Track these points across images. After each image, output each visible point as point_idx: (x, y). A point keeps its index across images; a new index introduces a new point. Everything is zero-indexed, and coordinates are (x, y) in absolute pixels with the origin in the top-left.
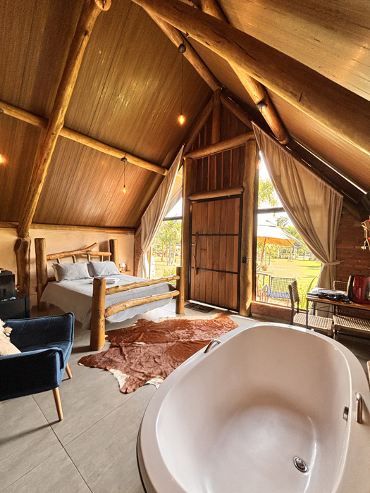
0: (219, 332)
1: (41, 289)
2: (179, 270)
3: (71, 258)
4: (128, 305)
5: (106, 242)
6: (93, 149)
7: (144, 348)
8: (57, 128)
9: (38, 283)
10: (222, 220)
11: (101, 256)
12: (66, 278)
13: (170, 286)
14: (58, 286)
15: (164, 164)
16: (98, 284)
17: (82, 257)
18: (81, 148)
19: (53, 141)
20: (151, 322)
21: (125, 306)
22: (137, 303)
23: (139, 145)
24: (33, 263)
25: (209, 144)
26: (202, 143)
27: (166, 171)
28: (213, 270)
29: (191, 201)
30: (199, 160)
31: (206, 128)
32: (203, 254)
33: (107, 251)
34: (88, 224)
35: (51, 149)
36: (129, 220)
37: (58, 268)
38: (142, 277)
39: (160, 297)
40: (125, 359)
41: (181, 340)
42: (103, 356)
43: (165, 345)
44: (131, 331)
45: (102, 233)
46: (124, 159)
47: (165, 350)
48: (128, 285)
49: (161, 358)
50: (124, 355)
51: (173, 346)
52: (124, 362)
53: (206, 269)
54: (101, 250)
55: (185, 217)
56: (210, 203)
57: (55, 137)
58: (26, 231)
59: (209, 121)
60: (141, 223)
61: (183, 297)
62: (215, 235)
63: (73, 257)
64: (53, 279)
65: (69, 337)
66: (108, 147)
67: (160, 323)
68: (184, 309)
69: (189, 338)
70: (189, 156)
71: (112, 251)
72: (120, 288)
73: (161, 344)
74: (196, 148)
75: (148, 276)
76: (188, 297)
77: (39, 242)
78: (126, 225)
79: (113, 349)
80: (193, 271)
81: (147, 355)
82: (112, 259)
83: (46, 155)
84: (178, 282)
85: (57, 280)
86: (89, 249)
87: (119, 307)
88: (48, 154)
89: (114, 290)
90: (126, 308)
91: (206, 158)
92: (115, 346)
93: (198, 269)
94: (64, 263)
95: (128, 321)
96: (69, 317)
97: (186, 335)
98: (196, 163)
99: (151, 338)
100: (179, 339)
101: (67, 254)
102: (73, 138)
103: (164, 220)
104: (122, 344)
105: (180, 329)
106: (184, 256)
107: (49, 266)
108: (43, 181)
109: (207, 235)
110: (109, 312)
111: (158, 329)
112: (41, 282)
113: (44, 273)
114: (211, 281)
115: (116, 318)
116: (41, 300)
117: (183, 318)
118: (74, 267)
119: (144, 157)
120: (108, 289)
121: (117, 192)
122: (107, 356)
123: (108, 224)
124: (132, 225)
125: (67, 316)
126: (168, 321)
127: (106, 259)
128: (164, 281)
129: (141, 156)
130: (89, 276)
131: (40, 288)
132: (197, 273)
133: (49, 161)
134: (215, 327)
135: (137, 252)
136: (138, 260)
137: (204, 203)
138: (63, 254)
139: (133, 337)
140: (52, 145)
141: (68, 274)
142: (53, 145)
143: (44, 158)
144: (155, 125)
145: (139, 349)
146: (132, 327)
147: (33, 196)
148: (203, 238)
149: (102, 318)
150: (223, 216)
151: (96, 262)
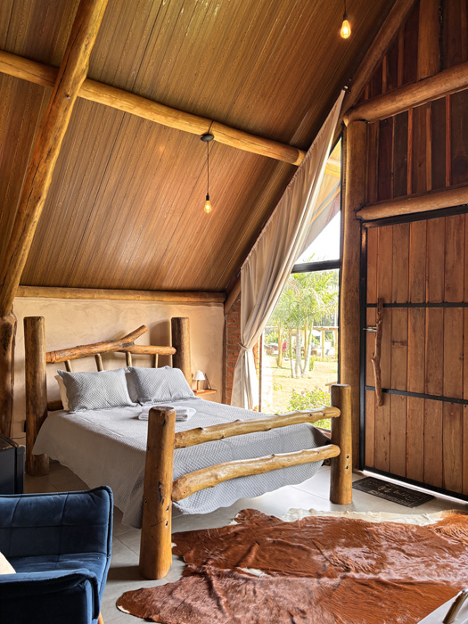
0: (455, 563)
1: (33, 427)
2: (337, 392)
3: (94, 360)
4: (222, 474)
5: (164, 324)
6: (143, 120)
7: (265, 585)
8: (76, 83)
9: (28, 413)
10: (449, 267)
11: (154, 356)
12: (83, 404)
13: (316, 432)
14: (67, 421)
15: (295, 139)
16: (158, 421)
17: (115, 358)
18: (118, 119)
19: (66, 109)
20: (272, 519)
21: (216, 476)
22: (242, 471)
23: (241, 101)
24: (20, 370)
25: (410, 80)
26: (392, 79)
27: (301, 155)
28: (425, 395)
29: (362, 221)
30: (384, 123)
31: (401, 42)
32: (398, 353)
33: (165, 344)
34: (127, 285)
35: (62, 127)
36: (212, 274)
37: (67, 380)
38: (242, 405)
39: (295, 460)
40: (219, 607)
41: (352, 574)
42: (170, 594)
43: (313, 583)
44: (227, 537)
45: (155, 305)
46: (207, 135)
47: (316, 595)
48: (222, 426)
49: (309, 616)
50: (218, 599)
51: (335, 588)
52: (220, 615)
53: (406, 393)
54: (153, 342)
55: (349, 262)
56: (414, 224)
57: (70, 102)
58: (8, 302)
59: (411, 25)
60: (238, 279)
61: (348, 462)
62: (431, 305)
63: (97, 358)
64: (57, 406)
65: (102, 545)
66: (174, 113)
67: (295, 524)
68: (351, 493)
69: (372, 570)
70: (355, 114)
71: (178, 344)
72: (205, 433)
73: (304, 580)
74: (376, 92)
75: (256, 403)
76: (359, 464)
77: (32, 324)
78: (206, 286)
79: (192, 579)
80: (371, 398)
81: (272, 604)
82: (178, 362)
83: (51, 142)
84: (337, 423)
85: (66, 408)
86: (130, 340)
87: (202, 479)
88: (56, 139)
89: (191, 437)
90: (219, 482)
91: (402, 116)
92: (194, 574)
93: (384, 391)
94: (80, 369)
95: (220, 512)
96: (101, 496)
97: (366, 561)
98: (376, 129)
99: (278, 560)
100: (348, 570)
101: (86, 351)
102: (105, 99)
103: (293, 272)
104: (211, 569)
105: (347, 545)
106: (347, 359)
107: (50, 377)
108: (44, 196)
109: (408, 305)
110: (182, 488)
111: (291, 538)
112: (35, 412)
113: (42, 391)
114: (420, 423)
115: (195, 504)
116: (35, 452)
117: (350, 515)
118: (99, 380)
119: (251, 127)
120: (179, 435)
121: (191, 209)
122: (179, 595)
123: (168, 284)
124: (219, 284)
125: (98, 493)
126: (313, 520)
127: (163, 361)
128: (304, 420)
129: (244, 125)
130: (130, 402)
131: (32, 425)
132: (383, 402)
133: (57, 152)
134: (441, 547)
135: (230, 349)
136: (233, 365)
137: (398, 227)
138: (78, 352)
139: (235, 555)
140: (64, 121)
141: (88, 395)
142: (65, 118)
143: (47, 149)
144: (278, 49)
145: (250, 587)
146: (228, 528)
147: (25, 230)
148: (398, 315)
149: (168, 502)
150: (451, 257)
151: (143, 368)
